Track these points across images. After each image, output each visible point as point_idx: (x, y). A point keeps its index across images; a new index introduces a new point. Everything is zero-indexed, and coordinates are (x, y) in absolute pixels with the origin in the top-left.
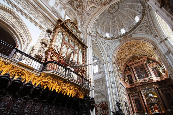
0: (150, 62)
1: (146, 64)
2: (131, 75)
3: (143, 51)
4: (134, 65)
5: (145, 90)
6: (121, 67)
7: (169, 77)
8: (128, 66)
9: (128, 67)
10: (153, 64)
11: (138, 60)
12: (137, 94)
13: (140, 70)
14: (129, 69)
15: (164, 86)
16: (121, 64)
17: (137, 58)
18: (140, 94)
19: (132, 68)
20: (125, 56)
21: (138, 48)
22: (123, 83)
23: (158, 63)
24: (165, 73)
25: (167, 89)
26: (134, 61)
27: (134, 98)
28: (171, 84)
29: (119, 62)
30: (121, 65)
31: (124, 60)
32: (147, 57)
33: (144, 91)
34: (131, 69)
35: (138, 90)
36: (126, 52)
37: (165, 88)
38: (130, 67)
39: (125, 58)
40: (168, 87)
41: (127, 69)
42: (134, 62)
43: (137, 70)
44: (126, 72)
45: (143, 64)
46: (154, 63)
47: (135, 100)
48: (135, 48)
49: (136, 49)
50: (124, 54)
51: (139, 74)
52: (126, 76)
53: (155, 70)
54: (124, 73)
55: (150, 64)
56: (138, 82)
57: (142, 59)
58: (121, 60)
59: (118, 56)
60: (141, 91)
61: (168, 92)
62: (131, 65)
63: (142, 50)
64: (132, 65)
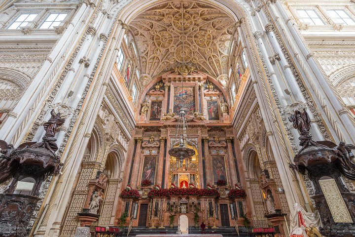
0: (210, 87)
1: (200, 88)
2: (161, 102)
3: (206, 59)
4: (177, 82)
5: (177, 140)
6: (146, 77)
7: (233, 124)
8: (162, 82)
9: (162, 85)
10: (214, 93)
11: (189, 74)
12: (157, 144)
13: (184, 96)
14: (163, 88)
15: (217, 139)
16: (150, 72)
17: (188, 70)
18: (162, 145)
19: (169, 87)
20: (165, 55)
21: (198, 46)
22: (135, 112)
23: (222, 94)
24: (228, 114)
25: (221, 146)
26: (180, 74)
27: (147, 152)
28: (231, 138)
29: (146, 62)
30: (147, 72)
31: (160, 64)
32: (208, 75)
33: (174, 139)
34: (167, 89)
35: (163, 136)
36: (171, 45)
37: (219, 145)
38: (167, 84)
39: (162, 60)
40: (225, 143)
41: (158, 87)
42: (178, 77)
43: (179, 95)
44: (154, 92)
45: (194, 88)
46: (215, 91)
47: (146, 157)
48: (192, 43)
49: (193, 47)
50: (163, 46)
51: (178, 105)
52: (150, 101)
53: (212, 106)
54: (146, 94)
55: (208, 91)
56: (170, 117)
57: (196, 76)
58: (151, 61)
59: (148, 46)
60: (169, 138)
61: (222, 153)
62: (170, 80)
63: (204, 57)
64: (173, 82)
